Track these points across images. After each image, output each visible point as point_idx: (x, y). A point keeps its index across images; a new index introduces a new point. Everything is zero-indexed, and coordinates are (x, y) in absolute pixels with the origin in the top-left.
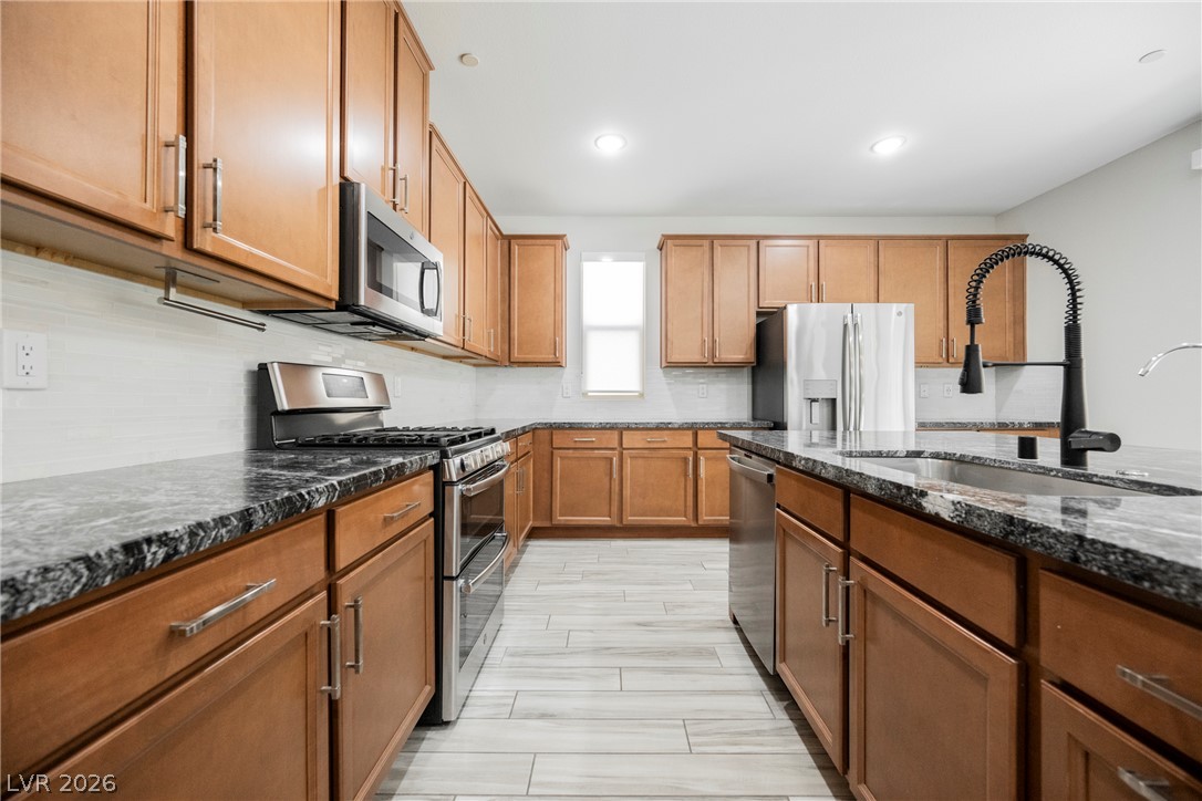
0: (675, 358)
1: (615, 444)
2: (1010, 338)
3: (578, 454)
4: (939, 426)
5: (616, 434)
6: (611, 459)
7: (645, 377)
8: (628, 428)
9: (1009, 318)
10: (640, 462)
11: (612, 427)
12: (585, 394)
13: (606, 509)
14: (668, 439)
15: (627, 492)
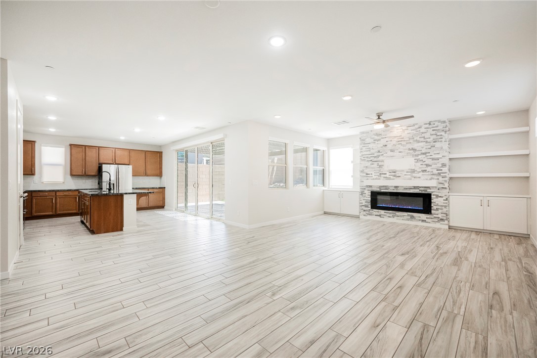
0: (74, 174)
1: (54, 195)
2: (159, 171)
3: (41, 198)
4: (136, 189)
5: (54, 192)
6: (53, 199)
7: (65, 178)
8: (58, 191)
9: (159, 168)
10: (62, 199)
11: (53, 191)
12: (43, 183)
13: (51, 211)
14: (70, 193)
15: (58, 205)
